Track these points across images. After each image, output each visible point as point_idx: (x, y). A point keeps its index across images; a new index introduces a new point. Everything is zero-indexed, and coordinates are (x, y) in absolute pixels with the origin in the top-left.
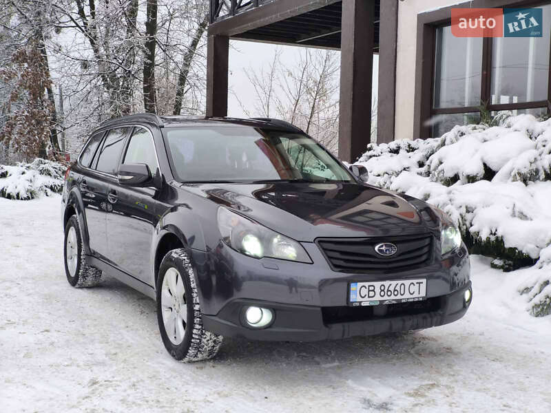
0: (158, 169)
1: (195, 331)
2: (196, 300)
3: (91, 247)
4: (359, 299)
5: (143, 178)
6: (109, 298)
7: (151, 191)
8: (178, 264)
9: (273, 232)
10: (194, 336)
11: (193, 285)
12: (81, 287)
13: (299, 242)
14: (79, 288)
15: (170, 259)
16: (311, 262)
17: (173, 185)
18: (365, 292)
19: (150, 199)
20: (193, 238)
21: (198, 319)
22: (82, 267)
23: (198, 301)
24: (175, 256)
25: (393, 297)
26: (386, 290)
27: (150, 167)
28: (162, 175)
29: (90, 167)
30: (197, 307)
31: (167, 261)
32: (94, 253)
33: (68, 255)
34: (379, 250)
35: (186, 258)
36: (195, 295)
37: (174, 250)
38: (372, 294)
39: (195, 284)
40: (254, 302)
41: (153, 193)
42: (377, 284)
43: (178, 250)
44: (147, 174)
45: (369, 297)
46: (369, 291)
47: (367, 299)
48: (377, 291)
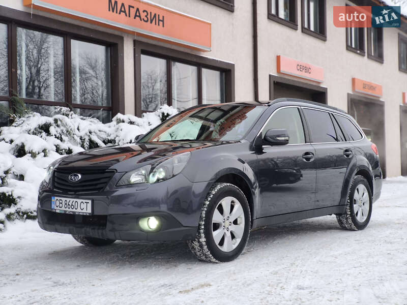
4: (55, 208)
18: (58, 203)
25: (71, 210)
26: (67, 204)
38: (61, 205)
42: (64, 199)
47: (58, 208)
48: (64, 204)
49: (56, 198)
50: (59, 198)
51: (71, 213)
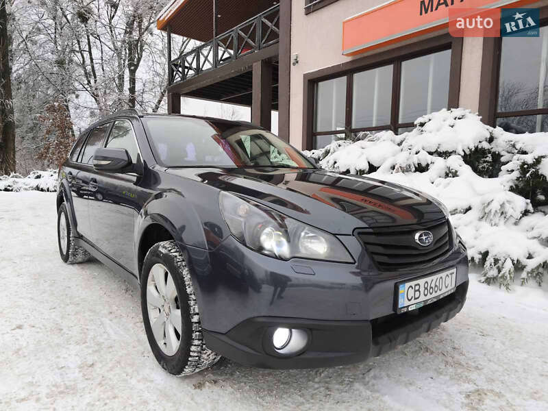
0: (139, 154)
1: (193, 348)
2: (194, 310)
3: (78, 230)
4: (407, 303)
5: (122, 164)
6: (96, 274)
7: (133, 177)
8: (168, 261)
9: (300, 223)
10: (191, 354)
11: (189, 290)
12: (72, 263)
13: (334, 235)
14: (71, 264)
15: (157, 254)
16: (352, 261)
17: (155, 169)
18: (411, 293)
19: (131, 185)
20: (183, 228)
21: (197, 333)
22: (71, 247)
23: (197, 311)
24: (164, 251)
25: (434, 295)
26: (429, 289)
27: (129, 152)
28: (144, 161)
29: (77, 161)
30: (195, 319)
31: (153, 256)
32: (82, 236)
33: (61, 236)
34: (419, 240)
35: (177, 254)
36: (192, 303)
37: (162, 243)
38: (417, 293)
39: (192, 288)
40: (284, 321)
41: (135, 179)
42: (422, 282)
43: (166, 243)
44: (127, 159)
45: (415, 299)
46: (415, 291)
47: (413, 301)
48: (422, 290)
49: (408, 285)
50: (413, 283)
51: (435, 300)
